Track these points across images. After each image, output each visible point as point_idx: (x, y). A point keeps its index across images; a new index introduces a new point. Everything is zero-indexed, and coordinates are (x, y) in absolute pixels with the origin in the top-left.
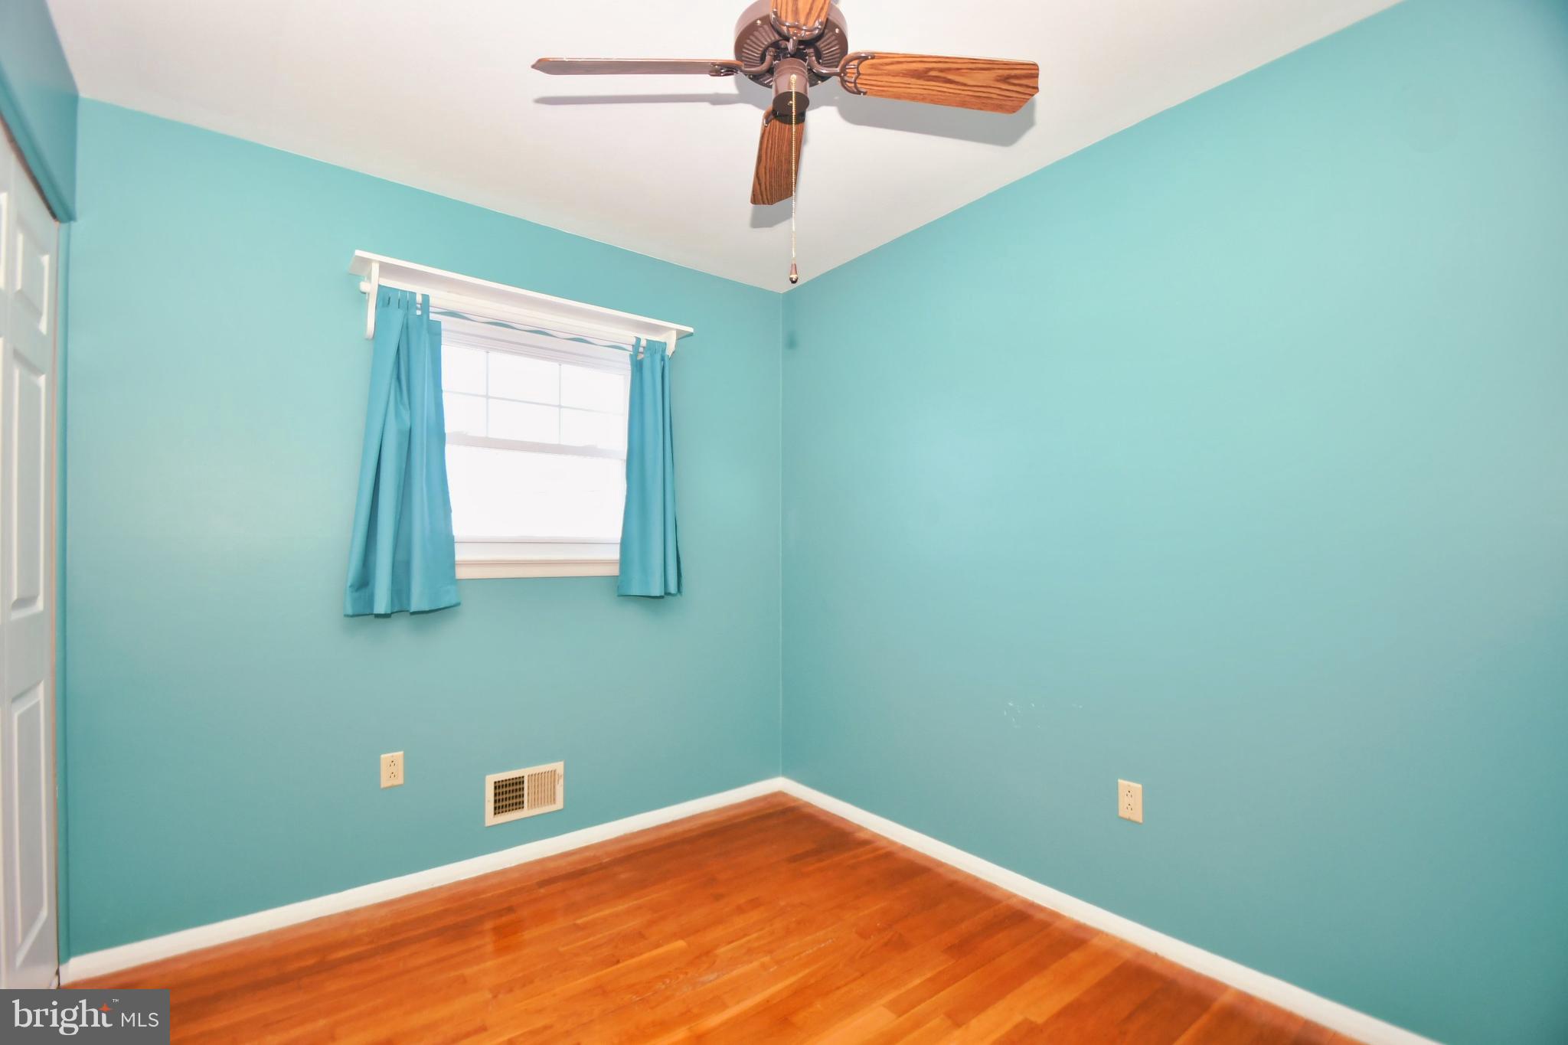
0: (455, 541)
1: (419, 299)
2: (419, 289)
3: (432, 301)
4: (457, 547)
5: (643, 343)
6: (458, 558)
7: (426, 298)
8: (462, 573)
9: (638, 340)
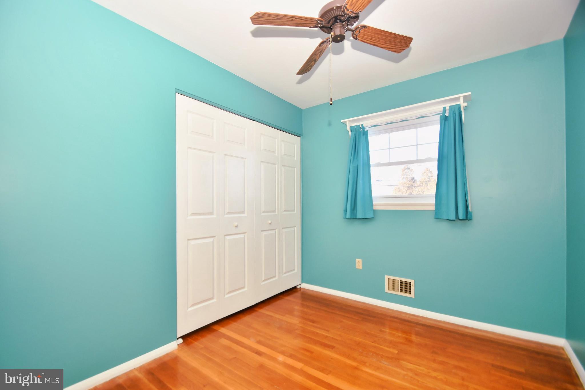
0: (373, 197)
1: (361, 126)
2: (360, 123)
3: (364, 125)
4: (373, 199)
5: (447, 108)
6: (374, 203)
7: (362, 125)
8: (375, 208)
9: (444, 108)
